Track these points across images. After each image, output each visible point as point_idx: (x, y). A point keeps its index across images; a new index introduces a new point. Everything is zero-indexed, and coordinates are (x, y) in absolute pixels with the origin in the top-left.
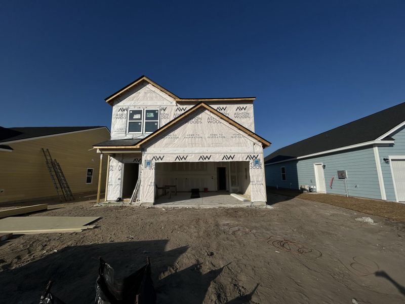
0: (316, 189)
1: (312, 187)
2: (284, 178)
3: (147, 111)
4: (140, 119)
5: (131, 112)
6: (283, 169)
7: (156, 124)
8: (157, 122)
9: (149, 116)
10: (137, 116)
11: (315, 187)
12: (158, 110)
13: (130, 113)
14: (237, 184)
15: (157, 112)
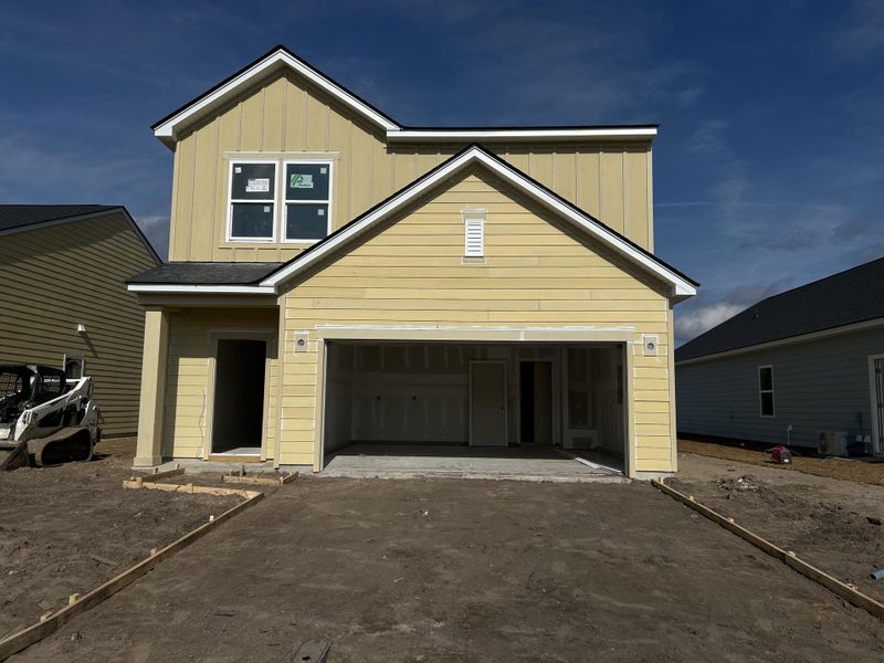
0: (870, 446)
1: (859, 439)
2: (768, 409)
3: (292, 169)
4: (270, 195)
5: (239, 170)
6: (766, 374)
7: (321, 212)
8: (325, 207)
9: (297, 185)
10: (257, 185)
11: (868, 439)
12: (327, 166)
13: (235, 175)
14: (590, 421)
15: (323, 171)
